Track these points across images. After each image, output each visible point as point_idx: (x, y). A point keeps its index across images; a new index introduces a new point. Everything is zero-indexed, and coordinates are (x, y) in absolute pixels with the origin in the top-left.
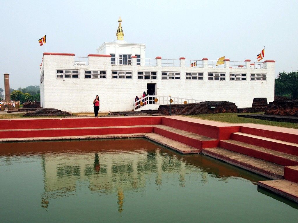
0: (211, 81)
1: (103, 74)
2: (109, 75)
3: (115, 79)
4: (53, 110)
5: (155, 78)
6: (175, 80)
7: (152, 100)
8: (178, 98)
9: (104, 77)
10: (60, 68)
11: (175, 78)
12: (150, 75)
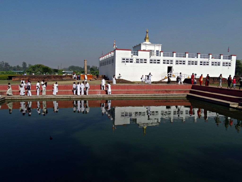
3: (152, 64)
5: (172, 63)
8: (185, 75)
9: (146, 62)
11: (182, 64)
12: (170, 62)
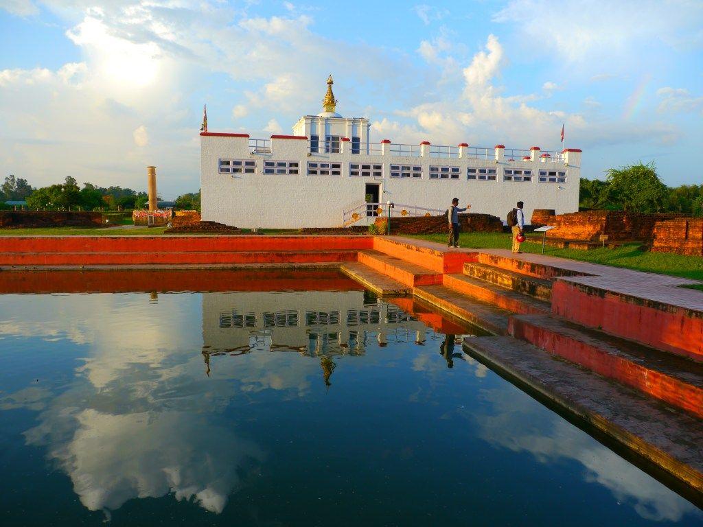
0: (472, 181)
1: (293, 168)
2: (303, 168)
3: (314, 176)
4: (212, 223)
5: (379, 174)
6: (411, 178)
7: (373, 211)
8: (416, 208)
9: (296, 172)
10: (225, 158)
11: (411, 175)
12: (372, 171)
